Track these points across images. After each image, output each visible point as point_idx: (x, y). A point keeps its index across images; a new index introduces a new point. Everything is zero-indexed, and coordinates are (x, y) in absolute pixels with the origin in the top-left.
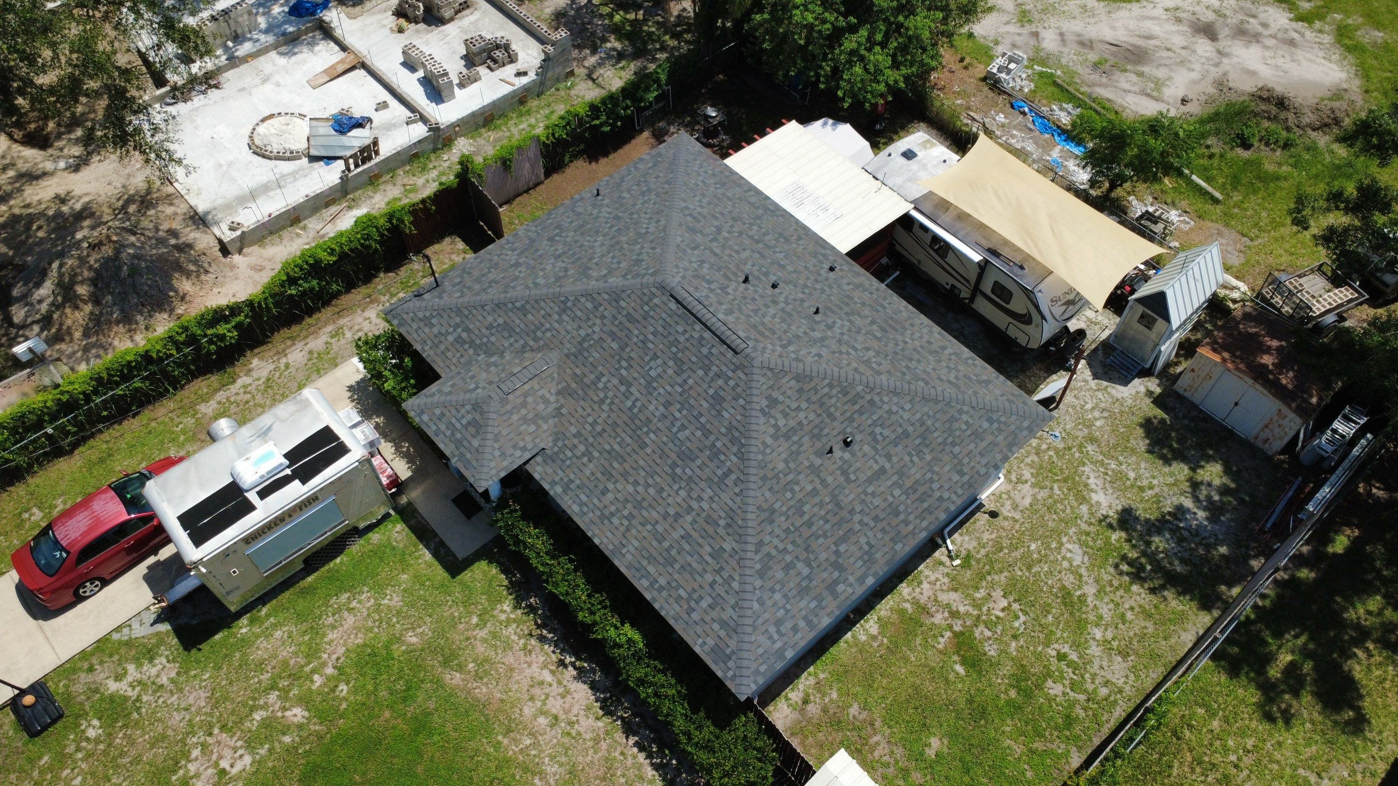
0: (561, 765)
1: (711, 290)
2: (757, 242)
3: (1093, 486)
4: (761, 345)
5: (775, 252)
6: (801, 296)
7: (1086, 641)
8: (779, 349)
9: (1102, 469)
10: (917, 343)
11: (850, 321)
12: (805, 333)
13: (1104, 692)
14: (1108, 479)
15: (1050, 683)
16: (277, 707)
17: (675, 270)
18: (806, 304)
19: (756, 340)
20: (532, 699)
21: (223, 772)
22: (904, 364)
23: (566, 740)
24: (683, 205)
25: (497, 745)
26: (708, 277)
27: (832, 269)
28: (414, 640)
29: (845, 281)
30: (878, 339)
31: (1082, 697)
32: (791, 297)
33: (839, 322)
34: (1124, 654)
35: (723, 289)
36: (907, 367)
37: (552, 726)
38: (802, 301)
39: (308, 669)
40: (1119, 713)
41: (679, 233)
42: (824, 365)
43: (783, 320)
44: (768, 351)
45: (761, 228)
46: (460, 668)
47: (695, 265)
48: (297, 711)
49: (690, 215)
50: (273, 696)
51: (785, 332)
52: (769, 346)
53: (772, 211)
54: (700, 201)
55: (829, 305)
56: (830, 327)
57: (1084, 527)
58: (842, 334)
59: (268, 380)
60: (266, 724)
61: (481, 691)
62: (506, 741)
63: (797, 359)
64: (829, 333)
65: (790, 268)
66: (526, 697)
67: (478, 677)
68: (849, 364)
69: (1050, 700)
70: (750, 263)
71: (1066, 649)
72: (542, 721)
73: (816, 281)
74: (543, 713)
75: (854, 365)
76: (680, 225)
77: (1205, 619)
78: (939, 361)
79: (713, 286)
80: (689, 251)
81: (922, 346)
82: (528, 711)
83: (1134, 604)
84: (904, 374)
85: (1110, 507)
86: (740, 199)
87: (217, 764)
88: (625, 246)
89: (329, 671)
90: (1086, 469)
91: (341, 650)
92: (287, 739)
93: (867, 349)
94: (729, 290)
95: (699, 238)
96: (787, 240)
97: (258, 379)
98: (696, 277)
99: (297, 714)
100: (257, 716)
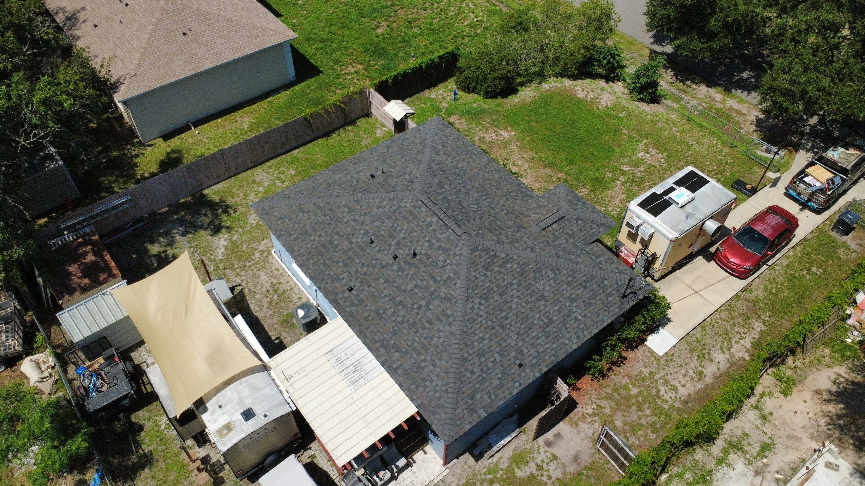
0: (510, 149)
1: (439, 241)
2: (401, 303)
3: (223, 249)
4: (413, 204)
5: (389, 295)
6: (379, 256)
7: (268, 186)
8: (402, 205)
9: (212, 257)
10: (312, 238)
11: (351, 243)
12: (383, 223)
13: (271, 170)
14: (212, 252)
15: (293, 174)
16: (635, 171)
17: (461, 251)
18: (377, 248)
19: (415, 207)
20: (525, 171)
21: (648, 153)
22: (328, 217)
23: (508, 157)
24: (453, 328)
25: (537, 154)
26: (440, 252)
27: (351, 289)
28: (584, 190)
29: (344, 281)
30: (337, 233)
31: (282, 169)
32: (386, 252)
33: (359, 240)
34: (254, 182)
35: (431, 244)
36: (326, 215)
37: (515, 161)
38: (379, 251)
39: (628, 184)
40: (268, 164)
41: (457, 292)
42: (377, 201)
43: (395, 230)
44: (409, 201)
45: (395, 321)
46: (560, 179)
47: (448, 261)
48: (627, 169)
49: (448, 316)
50: (639, 175)
51: (395, 220)
52: (408, 205)
53: (382, 346)
54: (440, 337)
55: (361, 253)
56: (367, 233)
57: (240, 231)
58: (360, 230)
59: (730, 340)
60: (637, 166)
61: (547, 171)
62: (534, 155)
63: (392, 200)
64: (368, 227)
65: (381, 281)
66: (528, 171)
67: (551, 176)
68: (361, 206)
69: (296, 169)
70: (409, 276)
71: (279, 184)
72: (520, 163)
73: (365, 274)
74: (520, 166)
75: (358, 207)
76: (456, 302)
77: (206, 192)
78: (304, 226)
79: (438, 244)
80: (451, 275)
81: (311, 235)
82: (526, 166)
83: (236, 198)
84: (330, 210)
85: (220, 238)
86: (407, 353)
87: (652, 156)
88: (496, 289)
89: (618, 182)
90: (221, 257)
91: (615, 189)
92: (626, 160)
93: (347, 222)
94: (427, 244)
95: (443, 292)
96: (377, 312)
97: (737, 342)
98: (448, 250)
99: (626, 168)
100: (642, 169)
